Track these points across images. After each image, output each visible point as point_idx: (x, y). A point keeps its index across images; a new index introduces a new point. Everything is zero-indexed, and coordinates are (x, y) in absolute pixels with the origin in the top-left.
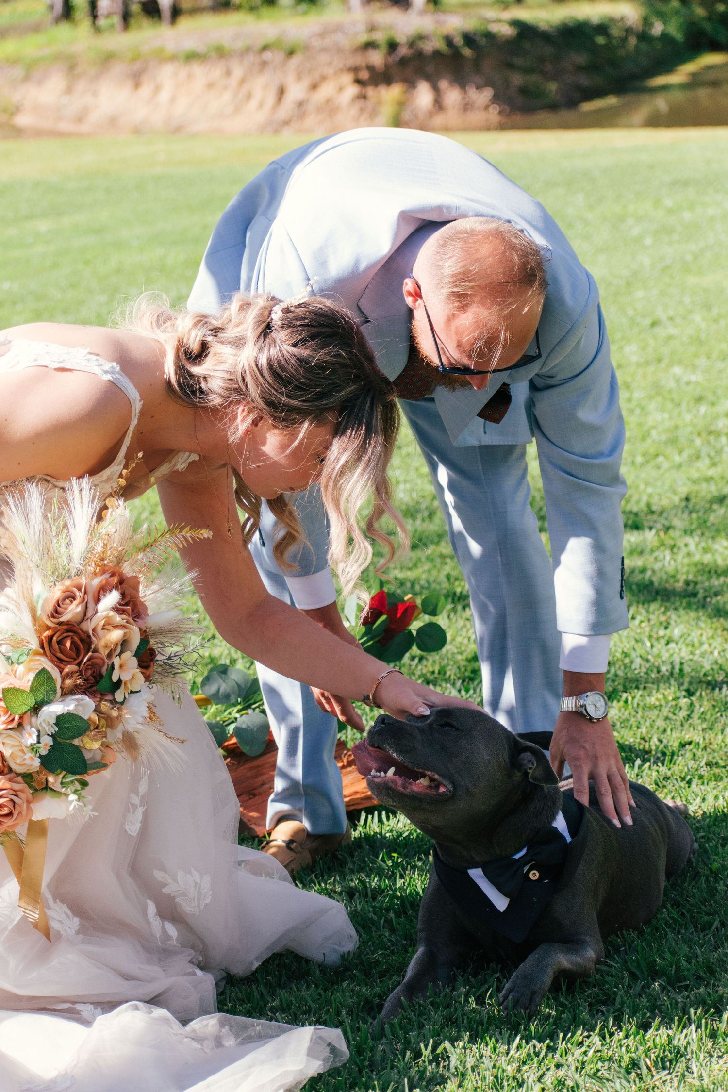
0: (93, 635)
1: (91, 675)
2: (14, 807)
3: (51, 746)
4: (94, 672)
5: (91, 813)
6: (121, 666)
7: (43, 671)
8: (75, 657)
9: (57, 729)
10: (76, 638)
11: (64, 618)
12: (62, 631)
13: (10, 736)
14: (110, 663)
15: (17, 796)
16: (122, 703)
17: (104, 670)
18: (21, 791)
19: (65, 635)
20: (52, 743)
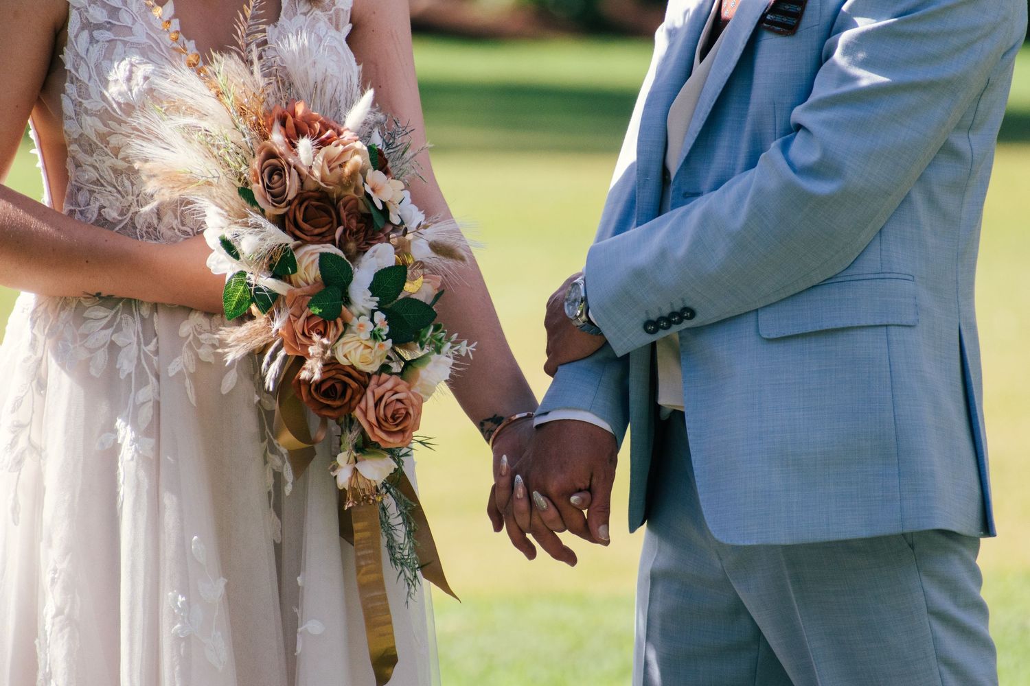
0: (327, 185)
1: (357, 223)
2: (403, 403)
3: (386, 319)
4: (357, 217)
5: (470, 348)
6: (373, 190)
7: (323, 256)
8: (330, 220)
9: (377, 299)
10: (313, 203)
11: (291, 195)
12: (298, 207)
13: (344, 344)
14: (362, 196)
15: (396, 393)
16: (402, 223)
17: (362, 207)
18: (397, 385)
19: (303, 208)
20: (384, 316)
